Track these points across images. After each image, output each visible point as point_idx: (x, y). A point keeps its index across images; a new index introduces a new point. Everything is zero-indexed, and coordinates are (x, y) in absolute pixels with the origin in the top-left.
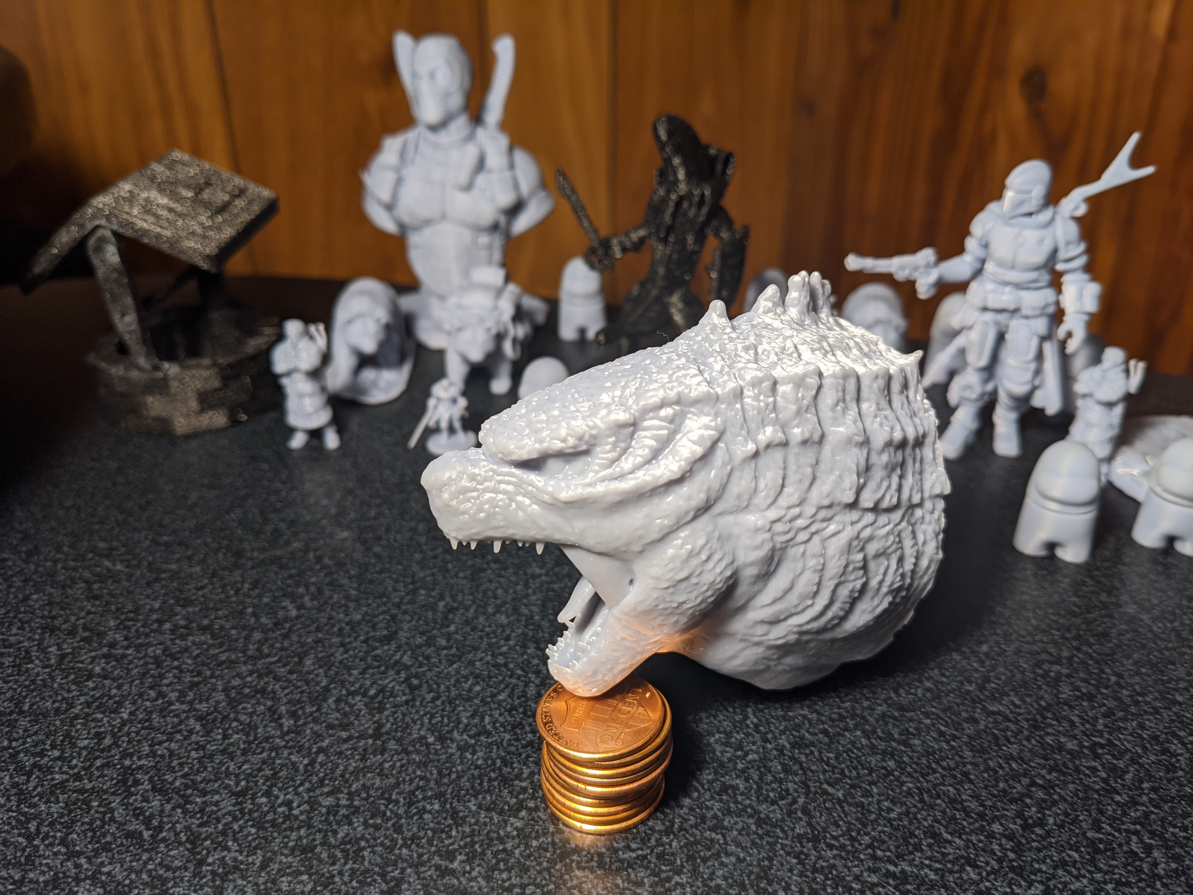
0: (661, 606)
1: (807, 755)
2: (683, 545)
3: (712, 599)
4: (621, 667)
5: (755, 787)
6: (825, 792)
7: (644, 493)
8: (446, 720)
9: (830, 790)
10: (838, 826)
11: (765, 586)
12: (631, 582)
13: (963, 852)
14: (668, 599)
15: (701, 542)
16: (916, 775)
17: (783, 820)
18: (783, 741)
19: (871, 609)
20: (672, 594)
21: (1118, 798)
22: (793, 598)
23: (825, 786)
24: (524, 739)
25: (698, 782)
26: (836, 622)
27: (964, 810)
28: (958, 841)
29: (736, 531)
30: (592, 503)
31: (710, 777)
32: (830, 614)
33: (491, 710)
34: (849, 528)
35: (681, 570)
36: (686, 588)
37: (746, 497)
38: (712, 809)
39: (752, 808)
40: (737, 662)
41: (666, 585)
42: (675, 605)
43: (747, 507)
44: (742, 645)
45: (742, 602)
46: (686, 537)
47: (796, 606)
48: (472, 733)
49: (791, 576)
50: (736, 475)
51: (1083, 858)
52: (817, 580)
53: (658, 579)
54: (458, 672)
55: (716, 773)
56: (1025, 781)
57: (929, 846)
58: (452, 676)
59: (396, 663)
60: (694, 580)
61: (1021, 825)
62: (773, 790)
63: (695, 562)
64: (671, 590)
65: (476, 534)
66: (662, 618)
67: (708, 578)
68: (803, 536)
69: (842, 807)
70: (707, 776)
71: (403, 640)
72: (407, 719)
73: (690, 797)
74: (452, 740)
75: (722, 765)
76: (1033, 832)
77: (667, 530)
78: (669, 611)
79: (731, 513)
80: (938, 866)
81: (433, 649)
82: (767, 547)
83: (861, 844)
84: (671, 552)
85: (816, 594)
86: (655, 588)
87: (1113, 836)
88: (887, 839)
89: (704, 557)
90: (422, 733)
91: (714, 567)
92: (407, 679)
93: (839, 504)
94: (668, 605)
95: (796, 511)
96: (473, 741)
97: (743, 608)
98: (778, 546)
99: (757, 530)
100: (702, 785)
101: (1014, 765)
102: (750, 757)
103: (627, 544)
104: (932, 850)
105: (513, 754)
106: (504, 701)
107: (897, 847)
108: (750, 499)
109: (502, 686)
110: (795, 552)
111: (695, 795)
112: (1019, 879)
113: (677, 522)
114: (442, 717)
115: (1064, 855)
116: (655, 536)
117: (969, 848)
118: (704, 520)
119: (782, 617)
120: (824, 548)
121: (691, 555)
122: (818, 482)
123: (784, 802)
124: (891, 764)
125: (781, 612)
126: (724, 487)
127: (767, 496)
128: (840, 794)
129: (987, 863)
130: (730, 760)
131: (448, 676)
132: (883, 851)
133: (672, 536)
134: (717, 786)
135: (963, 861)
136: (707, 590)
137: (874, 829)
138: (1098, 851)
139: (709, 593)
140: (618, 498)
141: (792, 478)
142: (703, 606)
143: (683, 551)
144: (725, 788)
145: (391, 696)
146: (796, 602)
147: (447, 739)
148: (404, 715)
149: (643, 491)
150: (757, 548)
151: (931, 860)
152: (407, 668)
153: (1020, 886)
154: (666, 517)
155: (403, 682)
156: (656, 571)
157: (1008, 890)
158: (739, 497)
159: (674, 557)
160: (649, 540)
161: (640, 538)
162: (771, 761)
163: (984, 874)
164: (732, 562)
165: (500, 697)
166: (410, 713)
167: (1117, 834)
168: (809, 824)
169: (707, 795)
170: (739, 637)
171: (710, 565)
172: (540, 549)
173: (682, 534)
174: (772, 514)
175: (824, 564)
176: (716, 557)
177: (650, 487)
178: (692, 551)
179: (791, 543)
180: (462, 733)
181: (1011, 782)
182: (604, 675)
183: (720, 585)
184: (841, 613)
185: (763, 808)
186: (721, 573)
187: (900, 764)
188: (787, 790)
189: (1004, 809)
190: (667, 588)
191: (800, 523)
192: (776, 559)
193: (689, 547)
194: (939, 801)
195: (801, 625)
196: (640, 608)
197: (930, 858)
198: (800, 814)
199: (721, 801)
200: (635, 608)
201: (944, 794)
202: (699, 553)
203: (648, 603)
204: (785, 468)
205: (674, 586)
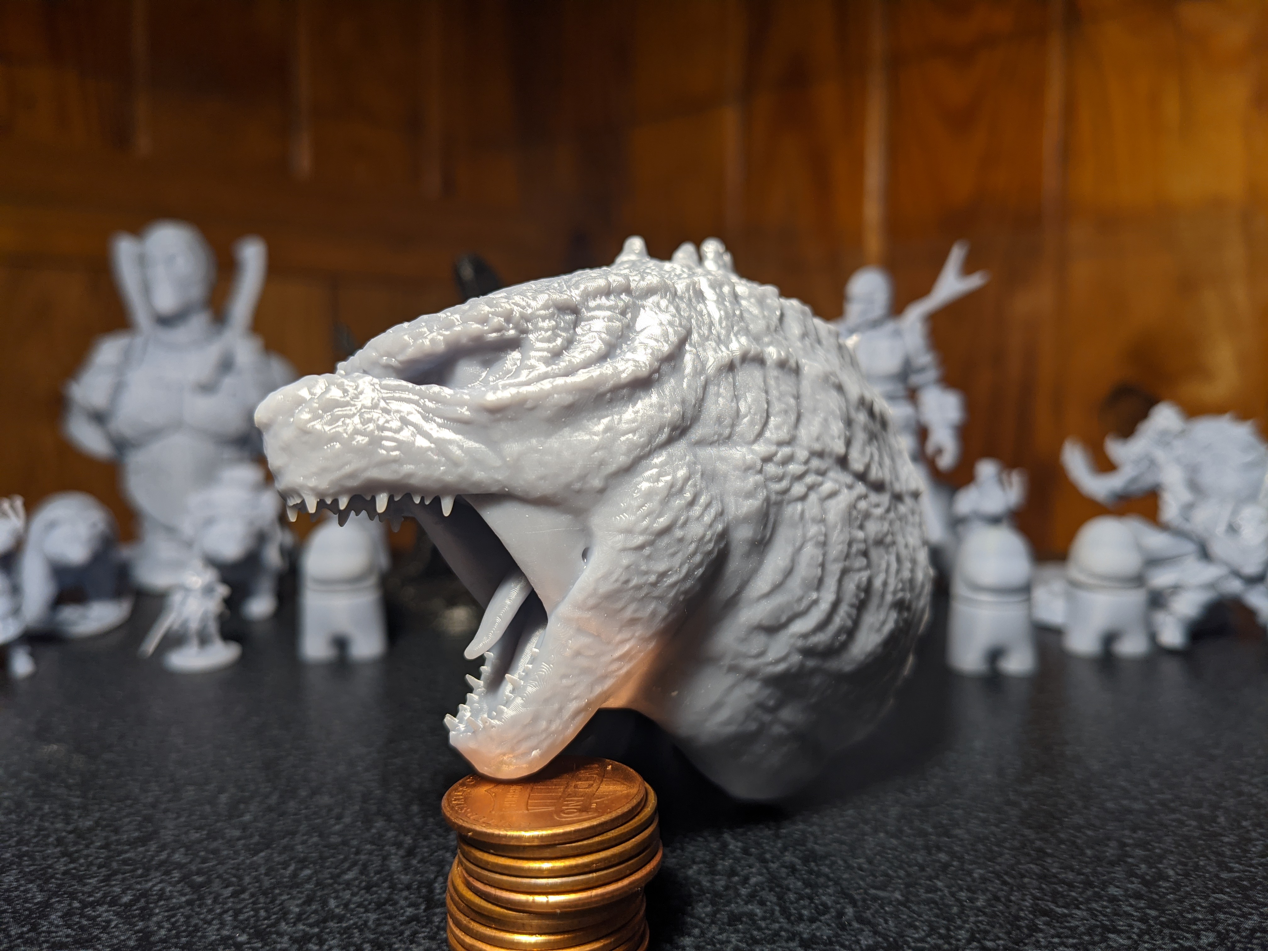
0: (634, 582)
1: (830, 867)
2: (660, 475)
3: (700, 571)
4: (574, 706)
5: (777, 908)
6: (875, 899)
7: (603, 395)
8: (262, 913)
9: (881, 894)
10: (916, 928)
11: (760, 563)
12: (585, 554)
13: (1093, 922)
14: (644, 568)
15: (682, 473)
16: (981, 861)
17: (837, 935)
18: (788, 857)
19: (877, 625)
20: (649, 558)
21: (1226, 840)
22: (795, 584)
23: (872, 891)
24: (402, 915)
25: (692, 916)
26: (843, 637)
27: (1062, 882)
28: (1078, 912)
29: (721, 467)
30: (532, 409)
31: (709, 909)
32: (837, 621)
33: (336, 891)
34: (845, 491)
35: (660, 515)
36: (668, 546)
37: (727, 421)
38: (729, 942)
39: (786, 931)
40: (723, 715)
41: (640, 540)
42: (653, 578)
43: (729, 437)
44: (730, 679)
45: (733, 590)
46: (663, 465)
47: (800, 599)
48: (311, 921)
49: (790, 550)
50: (712, 389)
51: (1235, 897)
52: (820, 559)
53: (628, 531)
54: (268, 860)
55: (713, 904)
56: (1113, 844)
57: (1046, 924)
58: (260, 866)
59: (162, 863)
60: (678, 533)
61: (1140, 883)
62: (804, 907)
63: (678, 502)
64: (647, 551)
65: (352, 476)
66: (633, 606)
67: (696, 530)
68: (798, 489)
69: (909, 908)
70: (703, 909)
71: (169, 839)
72: (194, 921)
73: (689, 935)
74: (280, 934)
75: (717, 895)
76: (1159, 886)
77: (637, 452)
78: (643, 593)
79: (712, 444)
80: (1071, 941)
81: (220, 841)
82: (761, 495)
83: (959, 940)
84: (645, 486)
85: (820, 583)
86: (624, 550)
87: (1251, 872)
88: (988, 928)
89: (688, 495)
90: (225, 933)
91: (702, 515)
92: (184, 879)
93: (830, 454)
94: (642, 580)
95: (786, 451)
96: (316, 930)
97: (732, 603)
98: (773, 497)
99: (748, 468)
100: (702, 920)
101: (1090, 833)
102: (753, 880)
103: (583, 478)
104: (1054, 928)
105: (389, 933)
106: (355, 879)
107: (1008, 933)
108: (733, 426)
109: (346, 865)
110: (793, 510)
111: (696, 931)
112: (1180, 932)
113: (650, 442)
114: (257, 911)
115: (1211, 899)
116: (622, 460)
117: (1096, 916)
118: (680, 447)
119: (784, 619)
120: (824, 511)
121: (673, 491)
122: (804, 421)
123: (827, 916)
124: (943, 857)
125: (781, 609)
126: (701, 402)
127: (752, 423)
128: (898, 895)
129: (1131, 926)
130: (727, 888)
131: (254, 867)
132: (994, 941)
133: (644, 463)
134: (723, 916)
135: (1099, 930)
136: (694, 554)
137: (965, 922)
138: (1245, 888)
139: (698, 558)
140: (569, 399)
141: (777, 407)
142: (689, 584)
143: (661, 484)
144: (734, 919)
145: (160, 899)
146: (798, 592)
147: (271, 933)
148: (188, 917)
149: (602, 389)
150: (750, 495)
151: (1059, 937)
152: (180, 866)
153: (1187, 939)
154: (634, 431)
155: (178, 882)
156: (625, 519)
157: (1176, 946)
158: (719, 420)
159: (649, 495)
160: (612, 467)
161: (602, 463)
162: (785, 879)
163: (1135, 937)
164: (721, 514)
165: (349, 876)
166: (198, 914)
167: (1253, 870)
168: (876, 933)
169: (714, 929)
170: (727, 662)
171: (697, 510)
172: (447, 507)
173: (658, 460)
174: (761, 448)
175: (826, 535)
176: (703, 500)
177: (610, 384)
178: (672, 486)
179: (787, 497)
180: (295, 924)
181: (1098, 848)
182: (550, 722)
183: (710, 546)
184: (849, 623)
185: (801, 927)
186: (711, 526)
187: (953, 855)
188: (824, 904)
189: (1109, 873)
190: (641, 547)
191: (794, 468)
192: (772, 518)
193: (669, 478)
194: (1026, 880)
195: (805, 636)
196: (605, 588)
197: (1058, 936)
198: (856, 925)
199: (737, 931)
200: (595, 590)
201: (1026, 871)
202: (681, 491)
203: (615, 576)
204: (767, 392)
205: (651, 543)
